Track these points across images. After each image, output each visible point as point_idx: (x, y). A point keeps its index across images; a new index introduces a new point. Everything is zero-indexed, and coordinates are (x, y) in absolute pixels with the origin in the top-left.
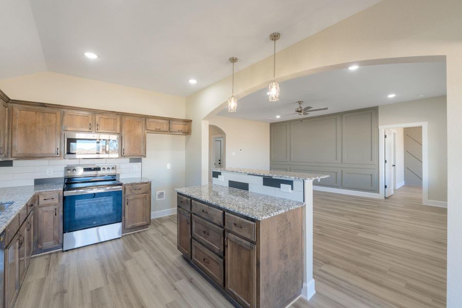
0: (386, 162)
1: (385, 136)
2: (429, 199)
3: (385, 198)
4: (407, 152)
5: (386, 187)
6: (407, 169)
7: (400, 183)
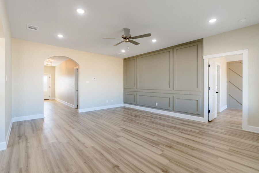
0: (209, 88)
1: (209, 66)
2: (248, 125)
3: (209, 121)
4: (229, 82)
5: (209, 111)
6: (229, 95)
7: (223, 107)
